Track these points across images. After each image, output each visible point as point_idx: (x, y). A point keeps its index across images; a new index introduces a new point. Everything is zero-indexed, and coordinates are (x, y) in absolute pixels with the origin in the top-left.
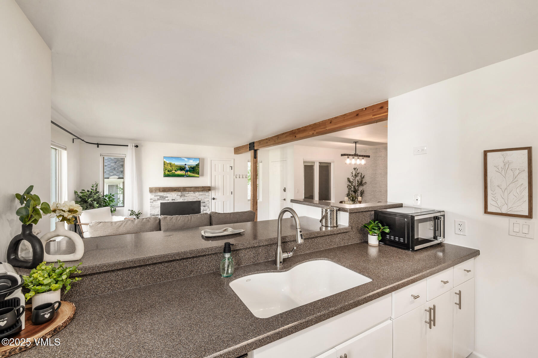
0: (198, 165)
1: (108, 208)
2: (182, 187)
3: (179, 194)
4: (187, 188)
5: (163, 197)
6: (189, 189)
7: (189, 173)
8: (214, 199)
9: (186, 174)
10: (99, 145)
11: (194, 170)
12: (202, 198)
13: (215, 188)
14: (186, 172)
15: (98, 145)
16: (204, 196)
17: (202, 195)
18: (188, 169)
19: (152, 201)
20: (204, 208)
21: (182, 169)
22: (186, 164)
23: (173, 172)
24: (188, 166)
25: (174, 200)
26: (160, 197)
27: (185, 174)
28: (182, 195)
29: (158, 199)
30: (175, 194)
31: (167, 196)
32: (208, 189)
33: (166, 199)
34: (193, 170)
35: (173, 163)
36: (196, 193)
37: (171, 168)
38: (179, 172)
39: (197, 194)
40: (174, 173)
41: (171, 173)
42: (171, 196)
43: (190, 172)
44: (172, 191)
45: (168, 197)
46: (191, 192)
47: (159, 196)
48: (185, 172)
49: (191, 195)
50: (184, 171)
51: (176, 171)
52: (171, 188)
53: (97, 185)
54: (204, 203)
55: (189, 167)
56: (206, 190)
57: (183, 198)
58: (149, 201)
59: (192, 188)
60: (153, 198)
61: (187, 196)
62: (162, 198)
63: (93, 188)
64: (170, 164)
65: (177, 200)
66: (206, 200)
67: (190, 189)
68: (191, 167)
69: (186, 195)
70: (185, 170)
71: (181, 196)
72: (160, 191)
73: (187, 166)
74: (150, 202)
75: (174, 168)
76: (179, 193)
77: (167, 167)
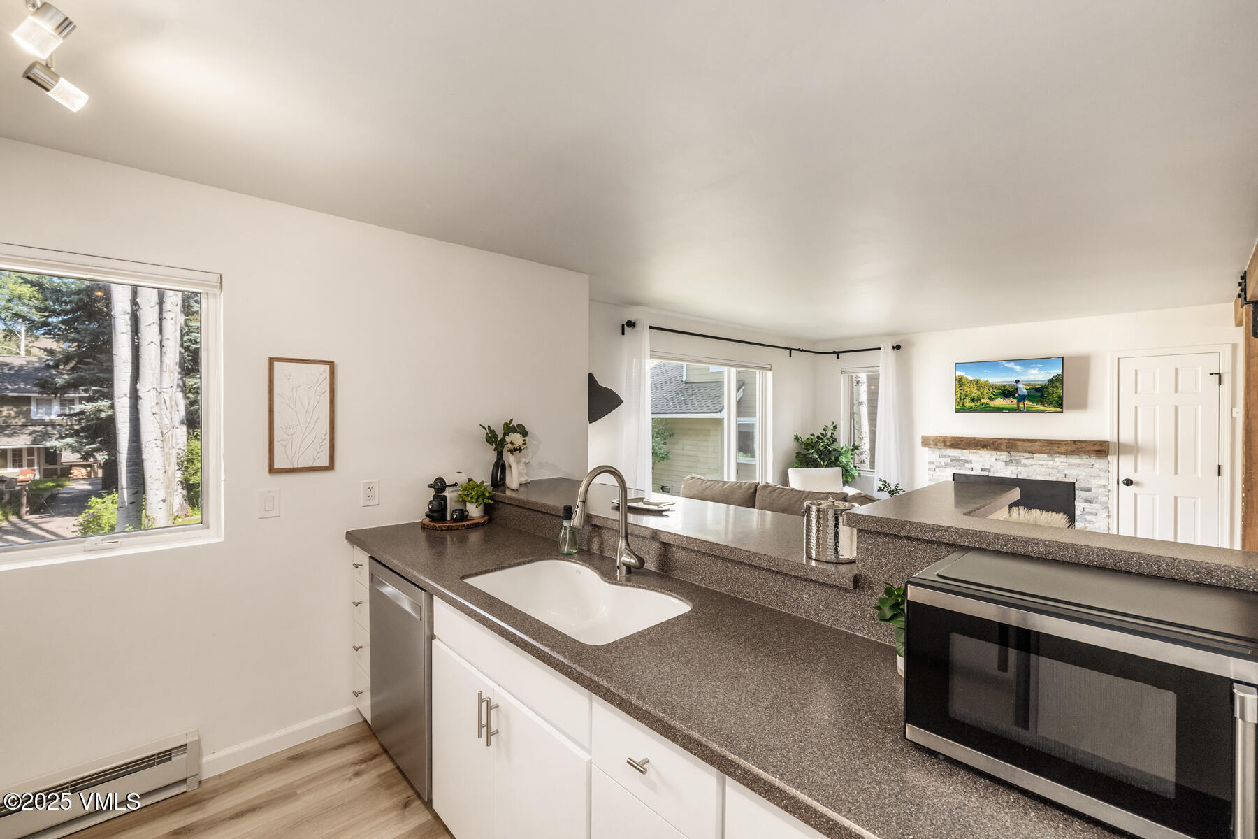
0: (1057, 381)
1: (837, 470)
2: (1005, 439)
3: (1001, 457)
4: (1019, 443)
5: (959, 461)
6: (1027, 444)
7: (1027, 402)
8: (1129, 482)
9: (1018, 406)
10: (840, 354)
11: (1042, 396)
12: (1078, 475)
13: (1132, 449)
14: (1018, 402)
15: (838, 353)
16: (1088, 470)
17: (1079, 466)
18: (1026, 393)
19: (933, 467)
20: (1087, 505)
21: (1007, 393)
22: (1017, 381)
23: (985, 401)
24: (1025, 385)
25: (989, 471)
26: (952, 460)
27: (1016, 406)
28: (1011, 461)
29: (947, 465)
30: (992, 455)
31: (969, 459)
32: (1101, 449)
33: (967, 465)
34: (1039, 394)
35: (983, 379)
36: (1057, 459)
37: (978, 393)
38: (1000, 402)
39: (1060, 461)
40: (988, 404)
41: (979, 404)
42: (981, 459)
43: (1030, 401)
44: (977, 446)
45: (971, 462)
46: (1042, 455)
47: (949, 456)
48: (1015, 401)
49: (1041, 462)
50: (1014, 397)
51: (990, 398)
52: (974, 439)
53: (835, 427)
54: (1089, 490)
55: (1028, 387)
56: (1089, 451)
57: (1013, 468)
58: (927, 466)
59: (1037, 443)
60: (934, 461)
61: (1025, 465)
62: (962, 462)
63: (824, 432)
64: (977, 382)
65: (997, 472)
66: (1094, 483)
67: (1030, 444)
68: (1033, 388)
69: (1023, 461)
70: (1017, 395)
72: (945, 445)
73: (1020, 385)
74: (929, 469)
75: (986, 391)
76: (1004, 455)
77: (968, 390)
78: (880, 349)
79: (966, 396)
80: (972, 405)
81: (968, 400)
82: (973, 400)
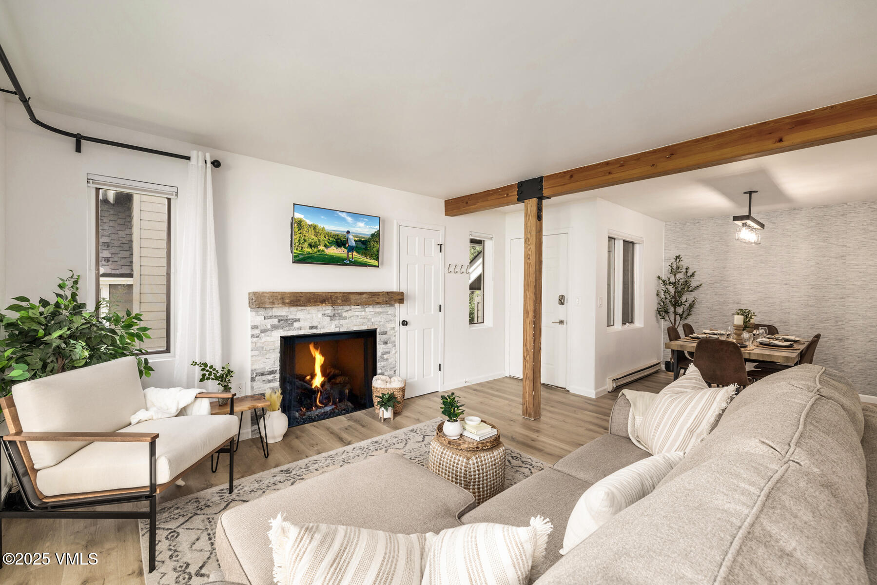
0: (376, 236)
1: (128, 362)
2: (340, 293)
3: (326, 312)
4: (352, 296)
5: (287, 320)
6: (358, 297)
7: (354, 253)
8: (405, 323)
9: (348, 256)
10: (83, 141)
11: (366, 249)
12: (380, 322)
14: (348, 252)
15: (79, 140)
16: (385, 316)
17: (379, 313)
18: (354, 244)
19: (257, 332)
20: (384, 346)
21: (340, 242)
22: (348, 232)
23: (321, 248)
24: (355, 236)
25: (316, 327)
26: (279, 321)
27: (346, 255)
28: (334, 315)
29: (274, 327)
30: (319, 311)
31: (296, 317)
32: (396, 298)
33: (296, 325)
34: (364, 247)
35: (320, 225)
36: (367, 309)
37: (316, 239)
38: (334, 251)
39: (370, 310)
40: (323, 251)
41: (316, 250)
42: (308, 316)
43: (357, 252)
44: (316, 302)
45: (299, 320)
46: (357, 307)
47: (276, 317)
48: (346, 251)
49: (357, 314)
50: (345, 247)
51: (326, 246)
52: (313, 294)
53: (76, 282)
54: (385, 333)
55: (357, 239)
56: (395, 300)
57: (336, 322)
58: (249, 332)
59: (364, 296)
60: (258, 324)
61: (345, 318)
62: (285, 322)
63: (61, 292)
64: (315, 227)
65: (323, 328)
66: (389, 326)
68: (360, 241)
69: (344, 314)
70: (347, 245)
71: (332, 317)
72: (284, 303)
73: (350, 237)
74: (253, 336)
75: (322, 238)
76: (328, 310)
77: (307, 235)
78: (188, 158)
79: (305, 241)
80: (310, 250)
81: (306, 245)
82: (310, 246)
